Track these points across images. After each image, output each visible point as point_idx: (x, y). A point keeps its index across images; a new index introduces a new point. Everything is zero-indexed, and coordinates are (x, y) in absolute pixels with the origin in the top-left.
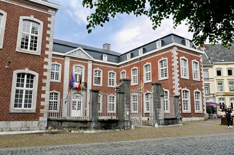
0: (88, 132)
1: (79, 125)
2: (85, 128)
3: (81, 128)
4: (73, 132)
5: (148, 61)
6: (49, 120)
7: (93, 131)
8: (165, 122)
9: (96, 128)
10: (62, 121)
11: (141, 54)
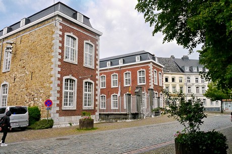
0: (127, 121)
1: (123, 116)
2: (126, 119)
3: (123, 119)
4: (118, 121)
5: (128, 70)
6: (100, 114)
7: (130, 121)
9: (131, 119)
10: (108, 115)
11: (121, 64)
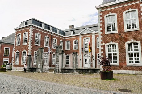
8: (62, 71)
